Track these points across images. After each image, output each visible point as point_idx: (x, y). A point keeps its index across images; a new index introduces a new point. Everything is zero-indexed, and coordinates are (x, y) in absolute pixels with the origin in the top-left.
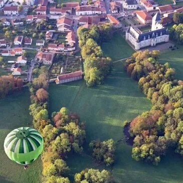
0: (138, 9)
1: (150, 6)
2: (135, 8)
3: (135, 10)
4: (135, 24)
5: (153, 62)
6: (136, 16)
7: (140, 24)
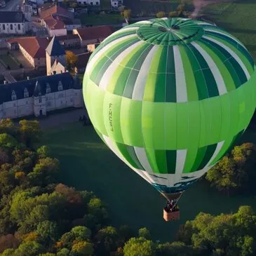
0: (29, 33)
1: (57, 28)
2: (21, 32)
3: (20, 35)
4: (9, 68)
5: (8, 145)
6: (18, 49)
7: (21, 66)
